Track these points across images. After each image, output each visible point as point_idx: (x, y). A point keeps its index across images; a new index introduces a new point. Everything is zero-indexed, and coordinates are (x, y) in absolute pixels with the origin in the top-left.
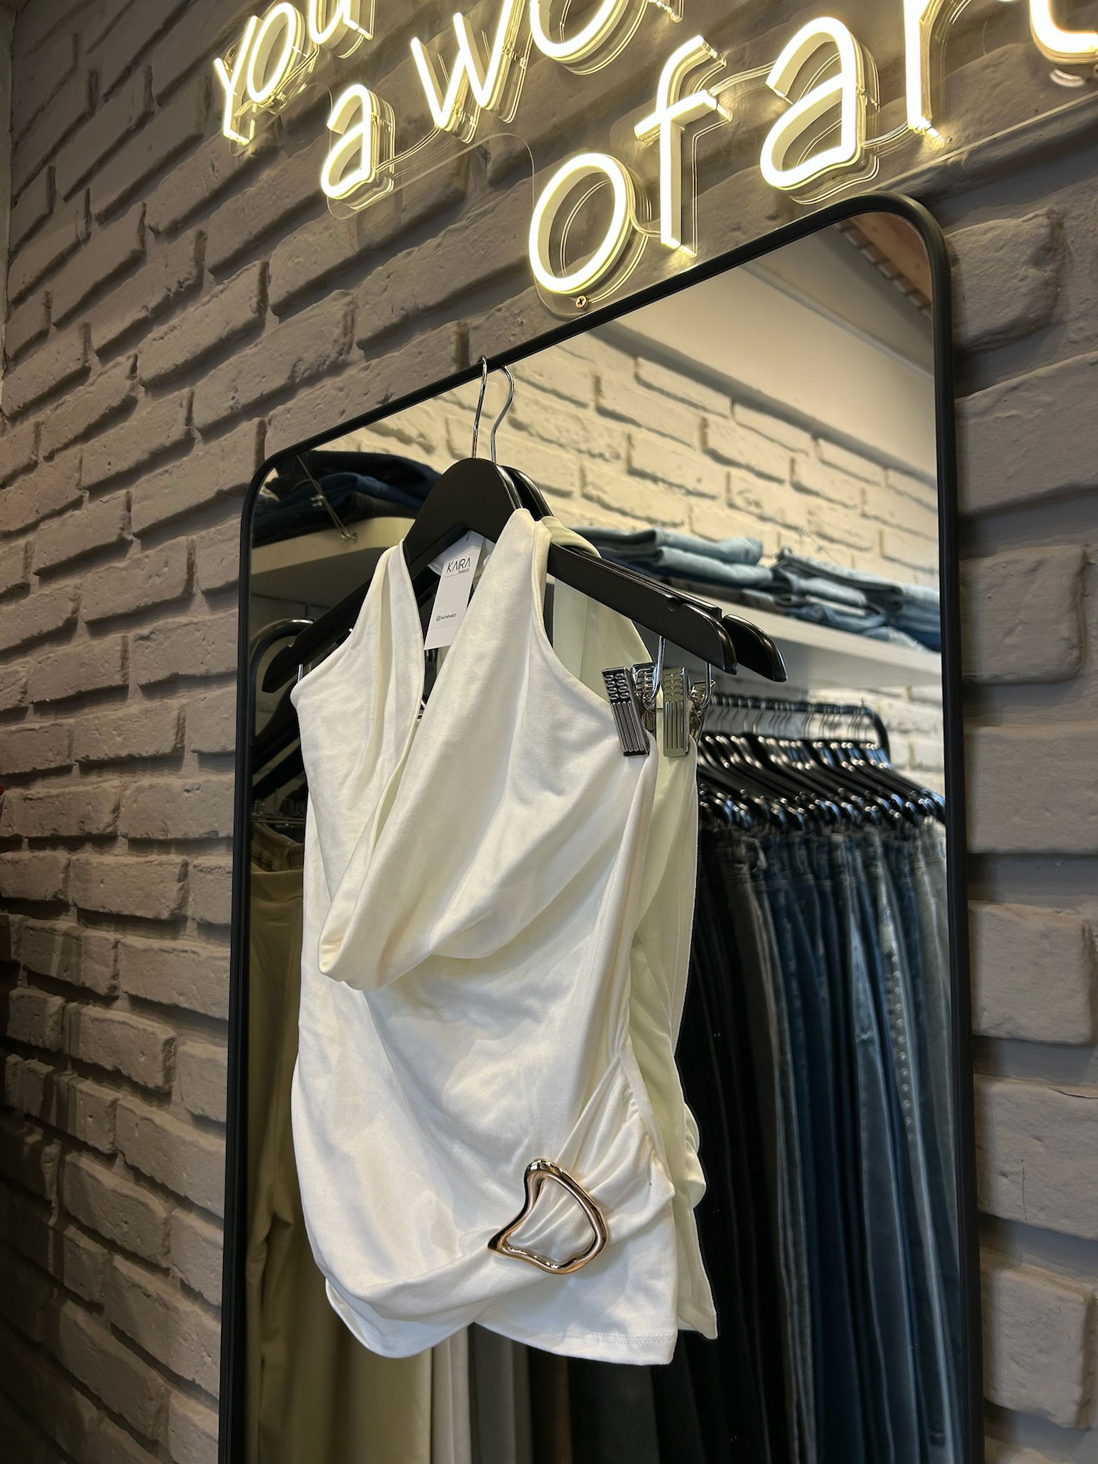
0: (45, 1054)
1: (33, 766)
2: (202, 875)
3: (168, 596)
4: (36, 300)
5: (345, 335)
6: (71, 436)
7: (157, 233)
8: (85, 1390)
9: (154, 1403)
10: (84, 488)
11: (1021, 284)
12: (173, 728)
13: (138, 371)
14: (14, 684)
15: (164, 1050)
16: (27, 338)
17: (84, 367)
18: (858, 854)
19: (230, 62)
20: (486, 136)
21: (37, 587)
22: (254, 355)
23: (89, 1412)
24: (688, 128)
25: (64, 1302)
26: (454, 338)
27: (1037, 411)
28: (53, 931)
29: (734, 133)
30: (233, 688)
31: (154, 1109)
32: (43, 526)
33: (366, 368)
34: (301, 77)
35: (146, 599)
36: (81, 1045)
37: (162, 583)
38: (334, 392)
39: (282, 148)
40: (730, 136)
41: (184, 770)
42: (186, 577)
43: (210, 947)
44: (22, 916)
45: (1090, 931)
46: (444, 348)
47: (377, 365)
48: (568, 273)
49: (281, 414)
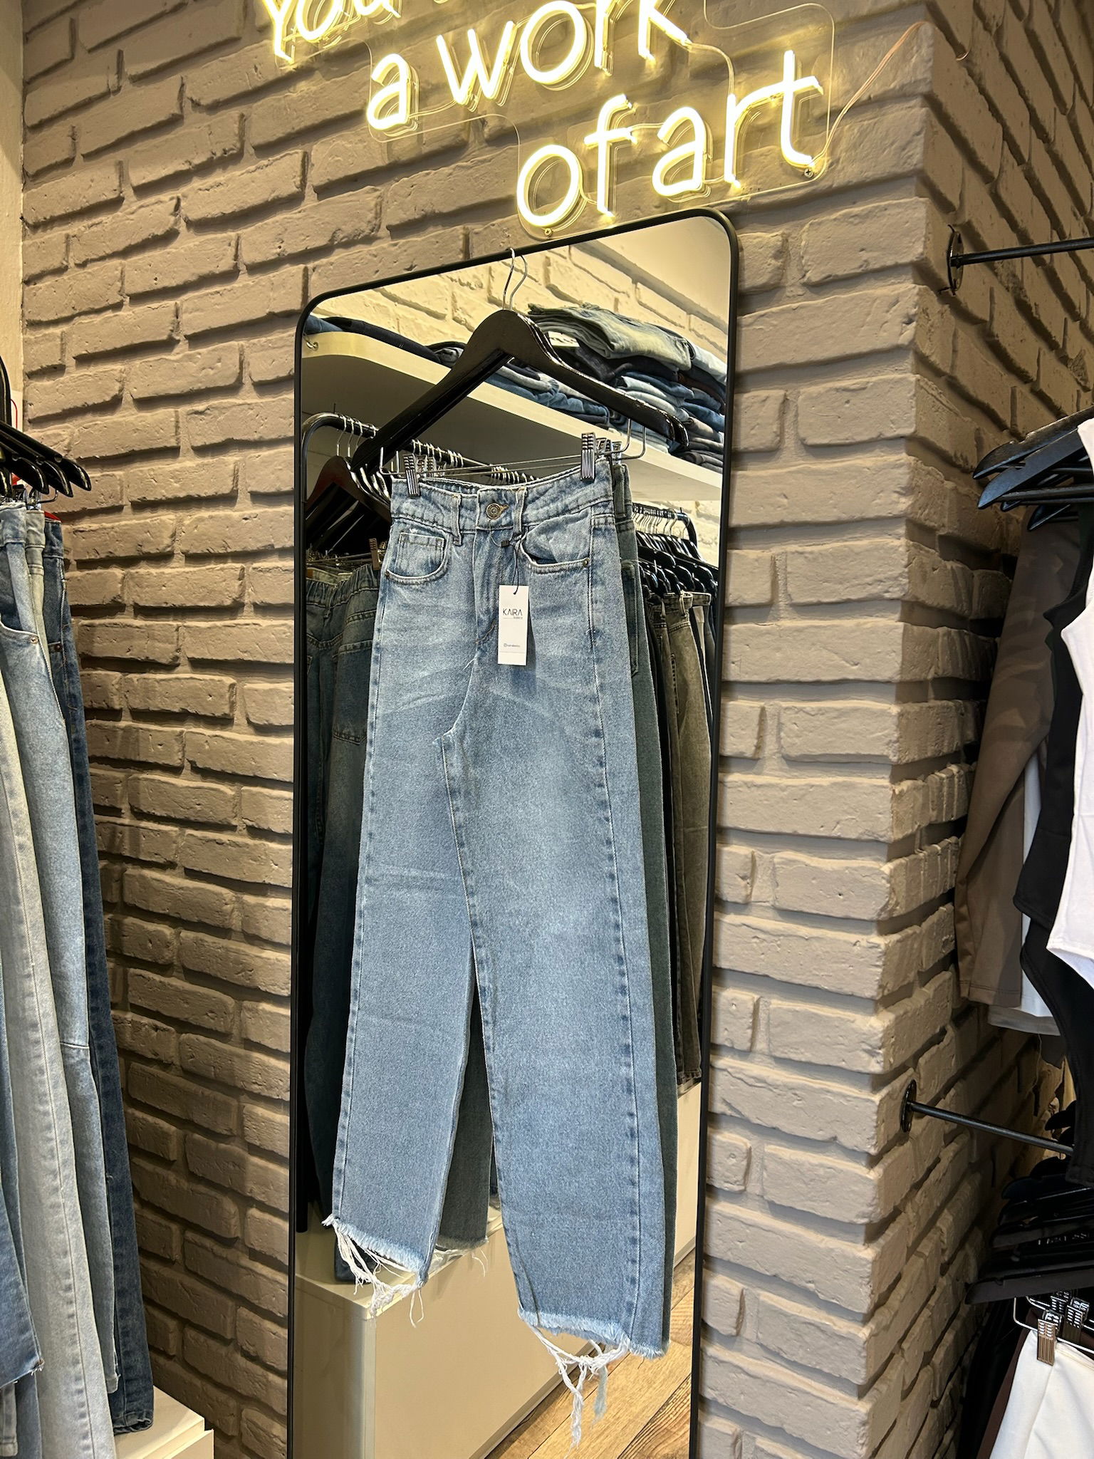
1: (83, 505)
2: (261, 574)
3: (221, 384)
4: (61, 129)
5: (376, 219)
6: (109, 251)
7: (196, 104)
10: (126, 295)
11: (768, 267)
12: (230, 477)
13: (183, 211)
15: (228, 692)
16: (53, 161)
17: (119, 196)
20: (486, 114)
21: (75, 368)
22: (299, 219)
24: (614, 146)
26: (461, 237)
27: (770, 328)
28: (112, 626)
29: (639, 155)
30: (291, 449)
31: (221, 730)
32: (80, 320)
33: (395, 245)
35: (200, 385)
37: (214, 374)
38: (368, 257)
39: (317, 71)
40: (636, 155)
41: (237, 506)
42: (238, 371)
43: (268, 620)
45: (774, 558)
46: (454, 242)
47: (403, 245)
48: (540, 213)
49: (325, 265)
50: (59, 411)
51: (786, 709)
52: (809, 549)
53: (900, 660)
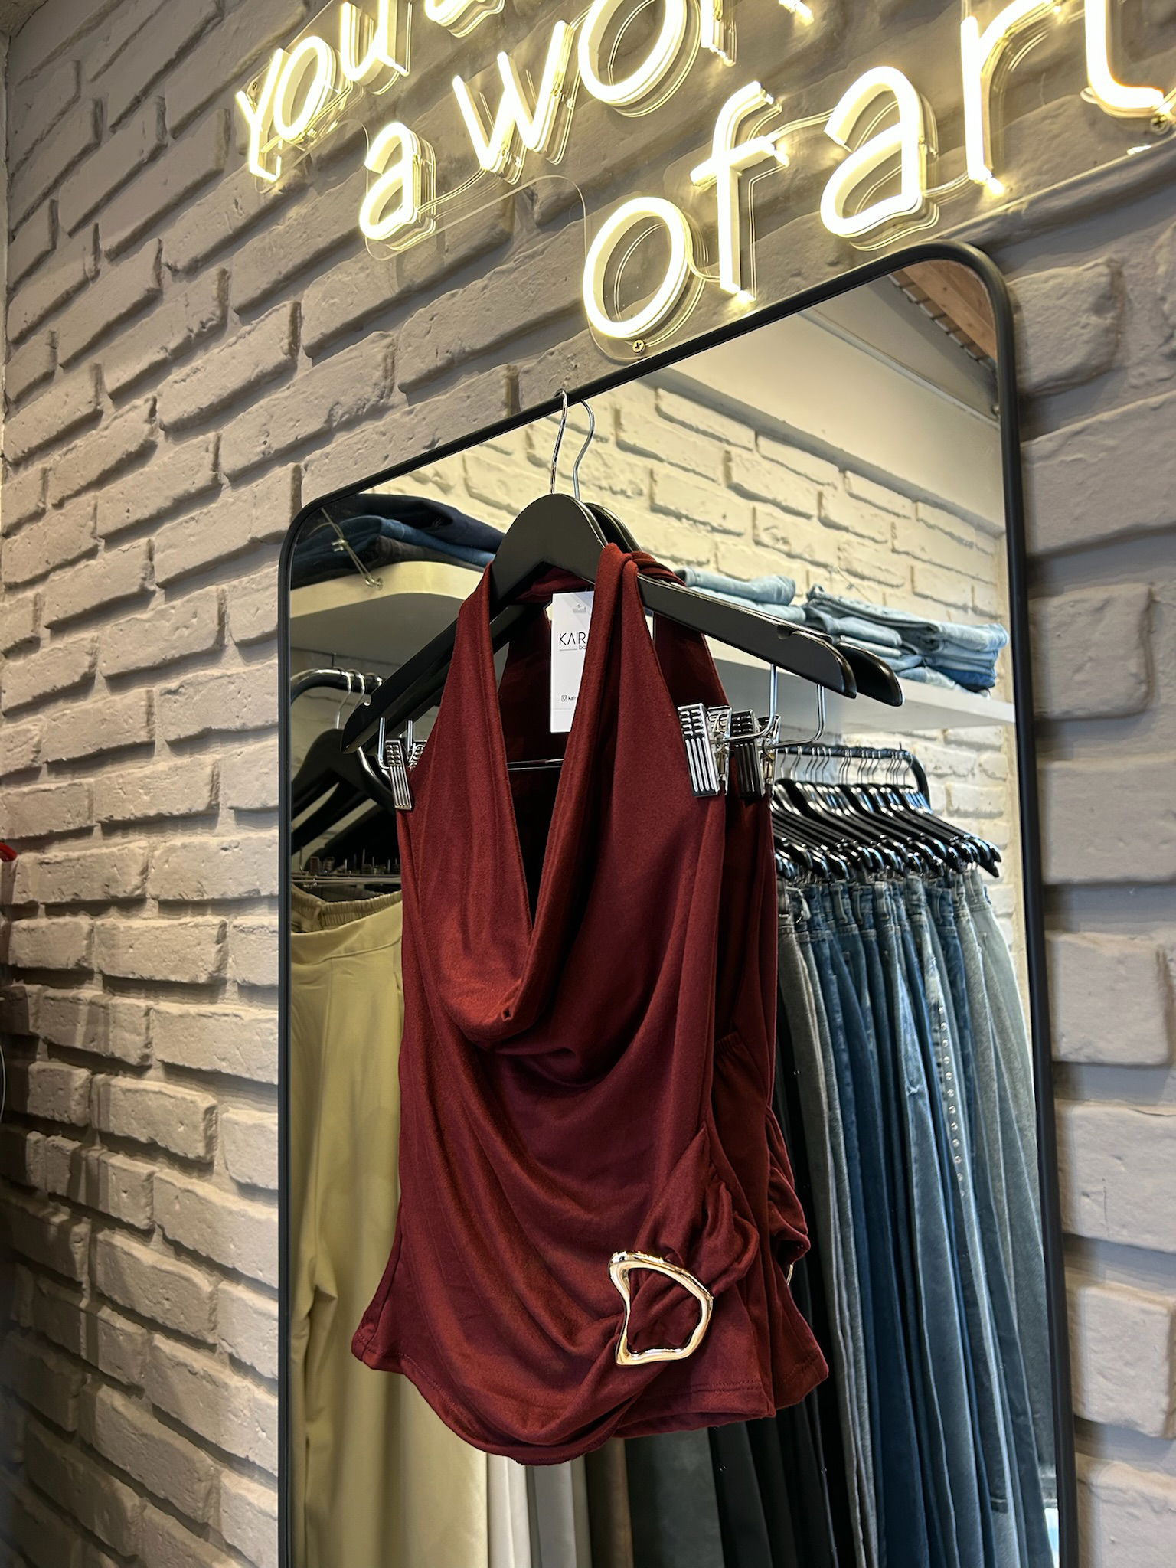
0: (70, 1130)
1: (49, 828)
2: (243, 935)
3: (197, 649)
4: (39, 340)
5: (386, 378)
6: (83, 483)
7: (175, 271)
8: (125, 1477)
9: (203, 1484)
10: (101, 537)
11: (1082, 331)
12: (206, 784)
13: (158, 414)
14: (25, 743)
15: (204, 1119)
16: (32, 379)
17: (96, 410)
18: (901, 901)
19: (253, 95)
20: (533, 178)
21: (48, 640)
22: (286, 398)
23: (130, 1499)
24: (745, 174)
25: (99, 1387)
26: (504, 382)
27: (1102, 455)
28: (76, 1000)
29: (793, 179)
30: (273, 741)
31: (194, 1180)
32: (54, 577)
33: (410, 412)
34: (332, 115)
35: (173, 652)
36: (112, 1118)
37: (190, 635)
38: (376, 437)
39: (311, 185)
40: (788, 182)
41: (219, 828)
42: (217, 628)
43: (251, 1009)
44: (39, 986)
45: (1165, 956)
46: (494, 391)
47: (420, 411)
48: (623, 319)
49: (318, 460)
50: (29, 699)
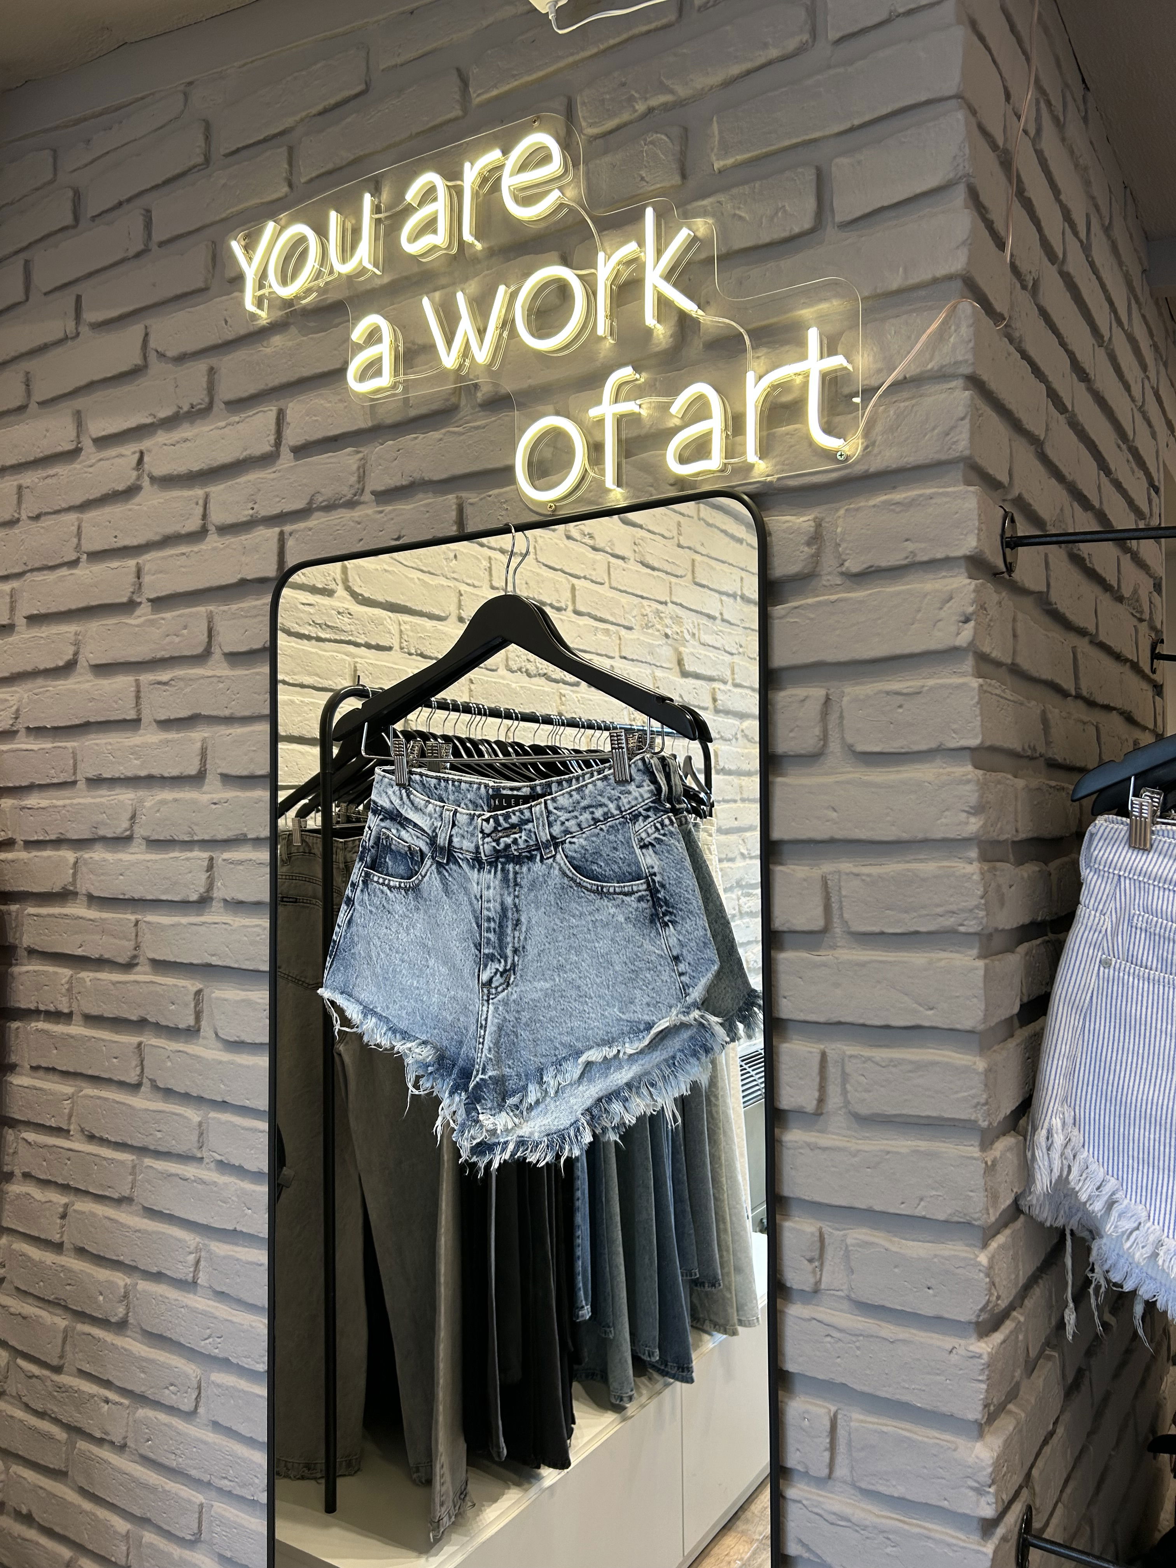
1: (30, 780)
2: (231, 866)
3: (185, 653)
4: (13, 374)
5: (359, 482)
6: (64, 505)
7: (161, 355)
10: (83, 553)
11: (801, 554)
12: (198, 755)
13: (146, 466)
14: (3, 710)
15: (194, 999)
16: (5, 408)
17: (77, 447)
19: (243, 243)
21: (24, 628)
22: (273, 479)
24: (621, 420)
26: (454, 507)
27: (808, 621)
28: (61, 916)
29: (650, 429)
30: (266, 728)
31: (182, 1043)
32: (32, 577)
33: (381, 512)
35: (163, 653)
37: (181, 641)
38: (352, 524)
40: (647, 429)
41: (206, 788)
42: (206, 639)
43: (238, 919)
45: (825, 877)
46: (446, 512)
47: (390, 512)
48: (542, 487)
49: (303, 530)
50: (7, 674)
51: (851, 1056)
52: (865, 870)
53: (983, 1007)
